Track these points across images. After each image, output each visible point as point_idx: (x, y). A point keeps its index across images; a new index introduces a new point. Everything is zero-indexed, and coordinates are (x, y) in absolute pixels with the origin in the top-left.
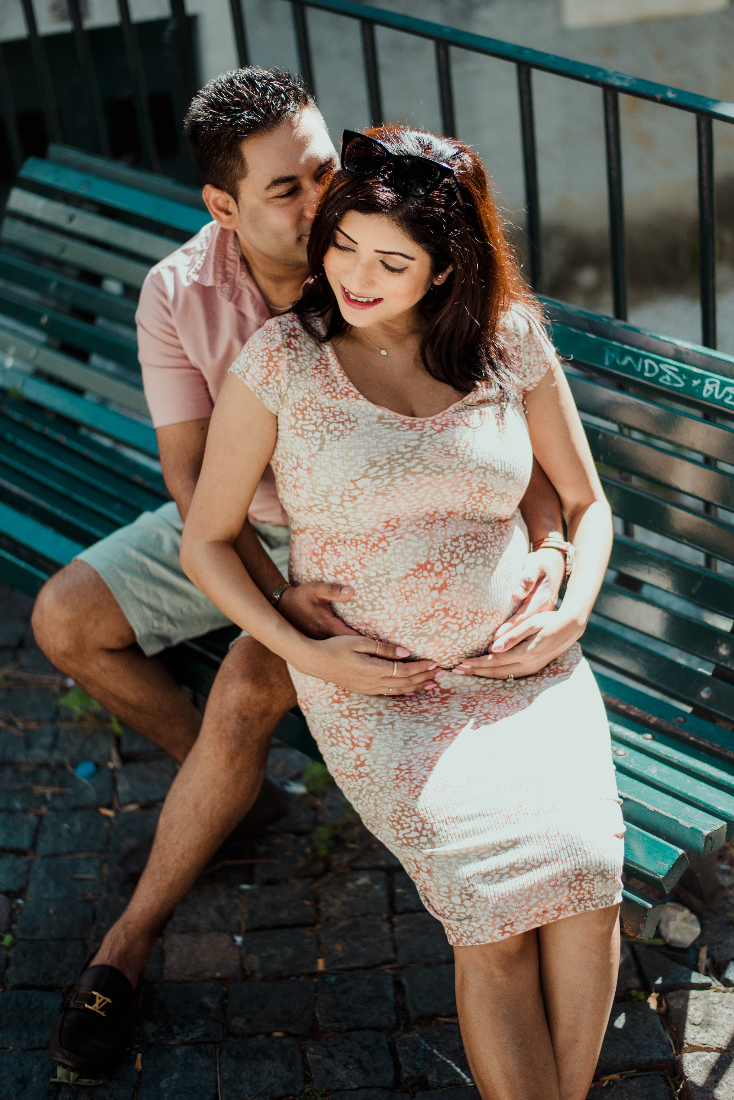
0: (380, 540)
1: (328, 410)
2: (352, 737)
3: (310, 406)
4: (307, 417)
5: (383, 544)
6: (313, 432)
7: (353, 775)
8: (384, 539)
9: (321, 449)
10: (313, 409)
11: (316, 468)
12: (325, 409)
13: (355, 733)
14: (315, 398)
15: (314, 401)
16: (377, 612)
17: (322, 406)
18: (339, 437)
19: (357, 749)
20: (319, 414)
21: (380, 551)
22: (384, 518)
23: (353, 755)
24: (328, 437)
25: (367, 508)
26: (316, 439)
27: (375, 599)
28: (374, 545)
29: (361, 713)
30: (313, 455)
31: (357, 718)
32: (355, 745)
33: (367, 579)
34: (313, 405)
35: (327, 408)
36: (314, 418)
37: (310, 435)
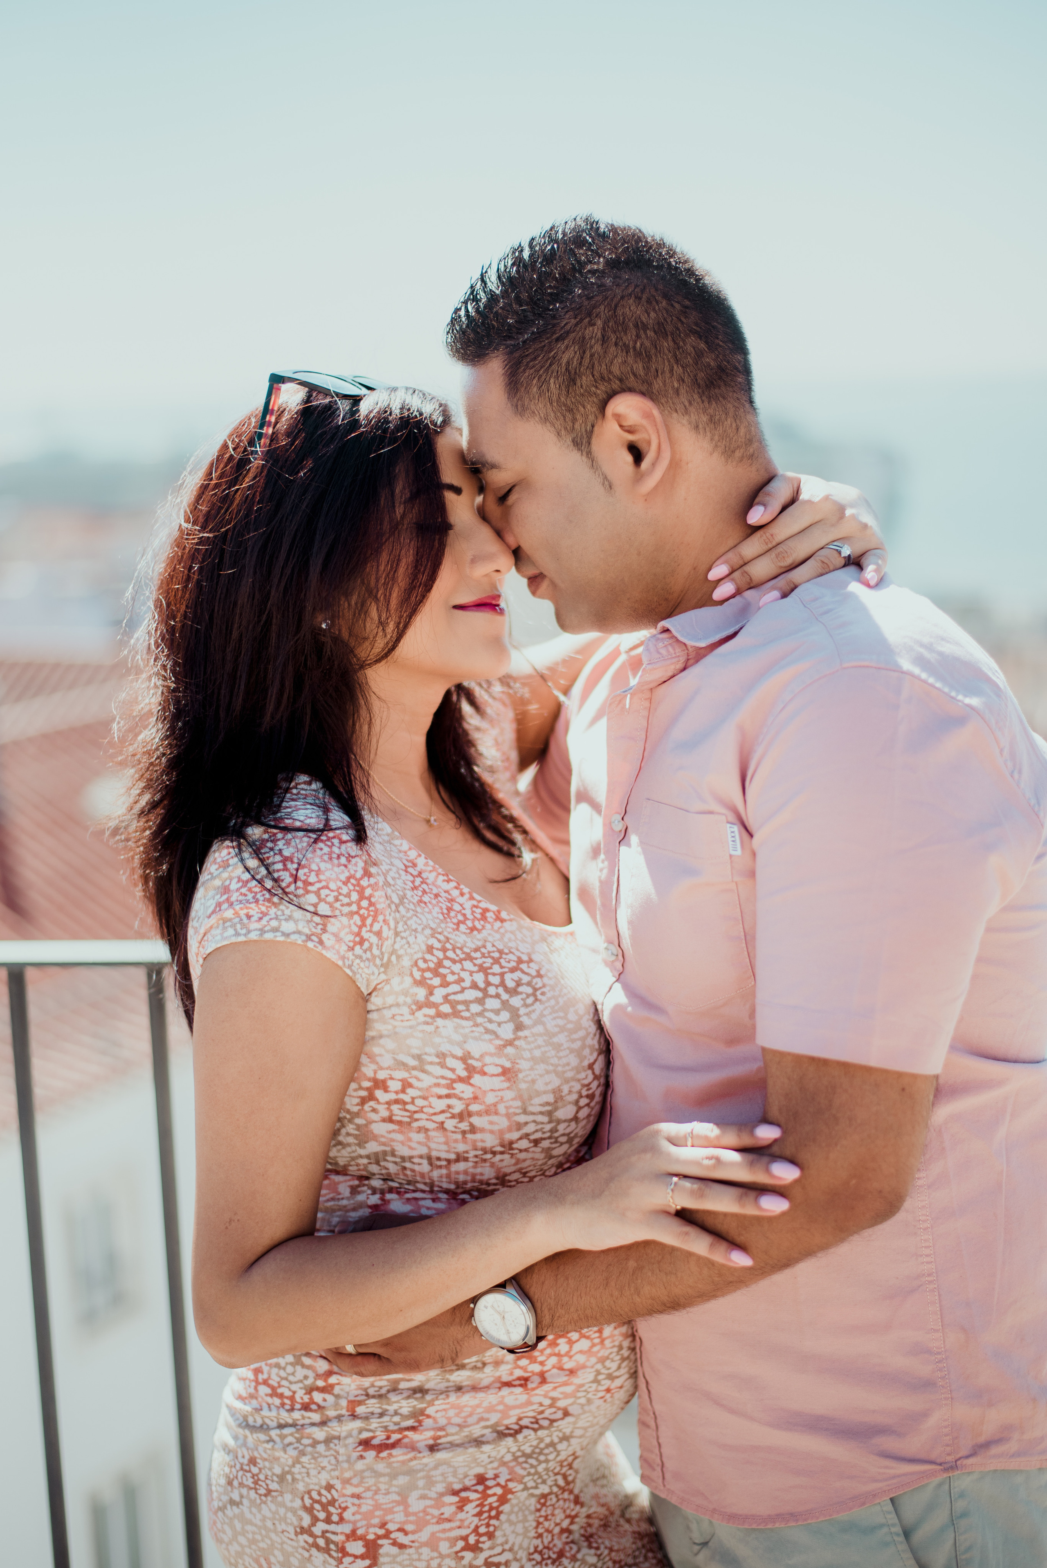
1: (478, 955)
3: (447, 958)
4: (450, 978)
6: (480, 1001)
9: (519, 1027)
10: (454, 962)
11: (524, 1065)
12: (473, 955)
14: (448, 939)
15: (448, 946)
17: (466, 950)
18: (534, 995)
20: (468, 965)
24: (516, 1001)
26: (497, 1012)
30: (510, 1043)
34: (450, 954)
35: (476, 950)
36: (465, 975)
37: (475, 1008)
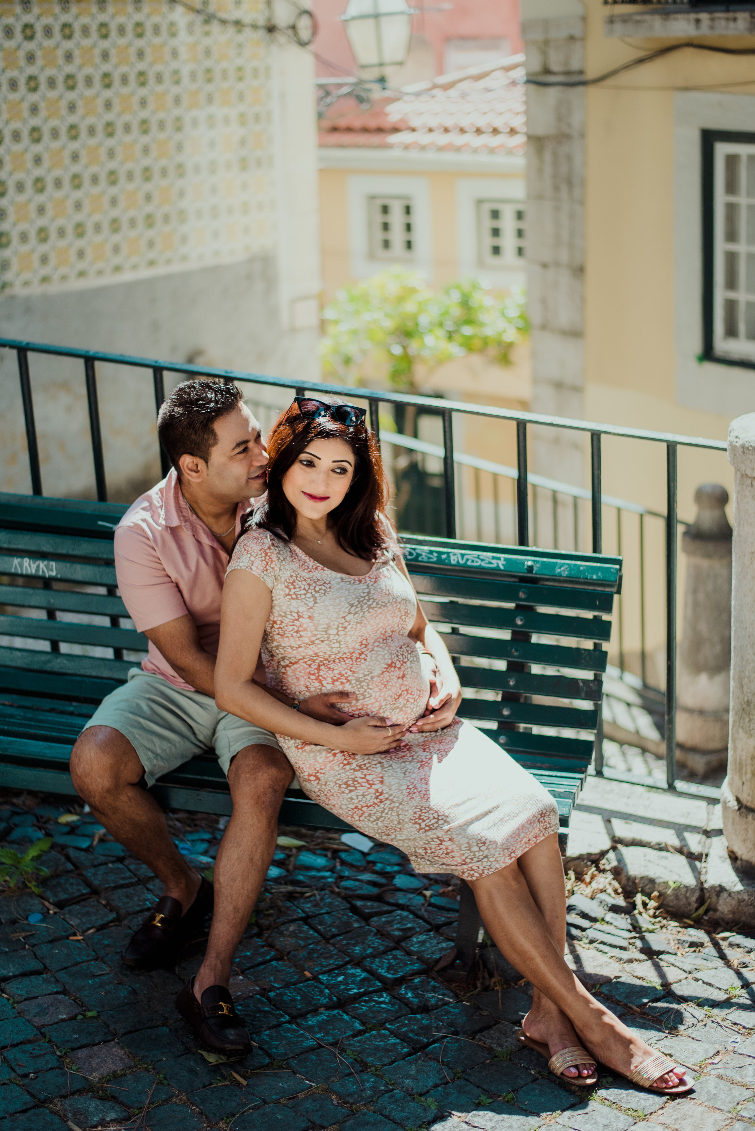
0: (360, 654)
2: (368, 781)
5: (363, 656)
7: (375, 803)
8: (362, 653)
13: (369, 778)
16: (367, 699)
19: (373, 786)
21: (363, 661)
22: (360, 639)
23: (372, 791)
25: (352, 633)
27: (365, 691)
28: (357, 658)
29: (368, 765)
31: (367, 768)
32: (371, 785)
33: (358, 680)
